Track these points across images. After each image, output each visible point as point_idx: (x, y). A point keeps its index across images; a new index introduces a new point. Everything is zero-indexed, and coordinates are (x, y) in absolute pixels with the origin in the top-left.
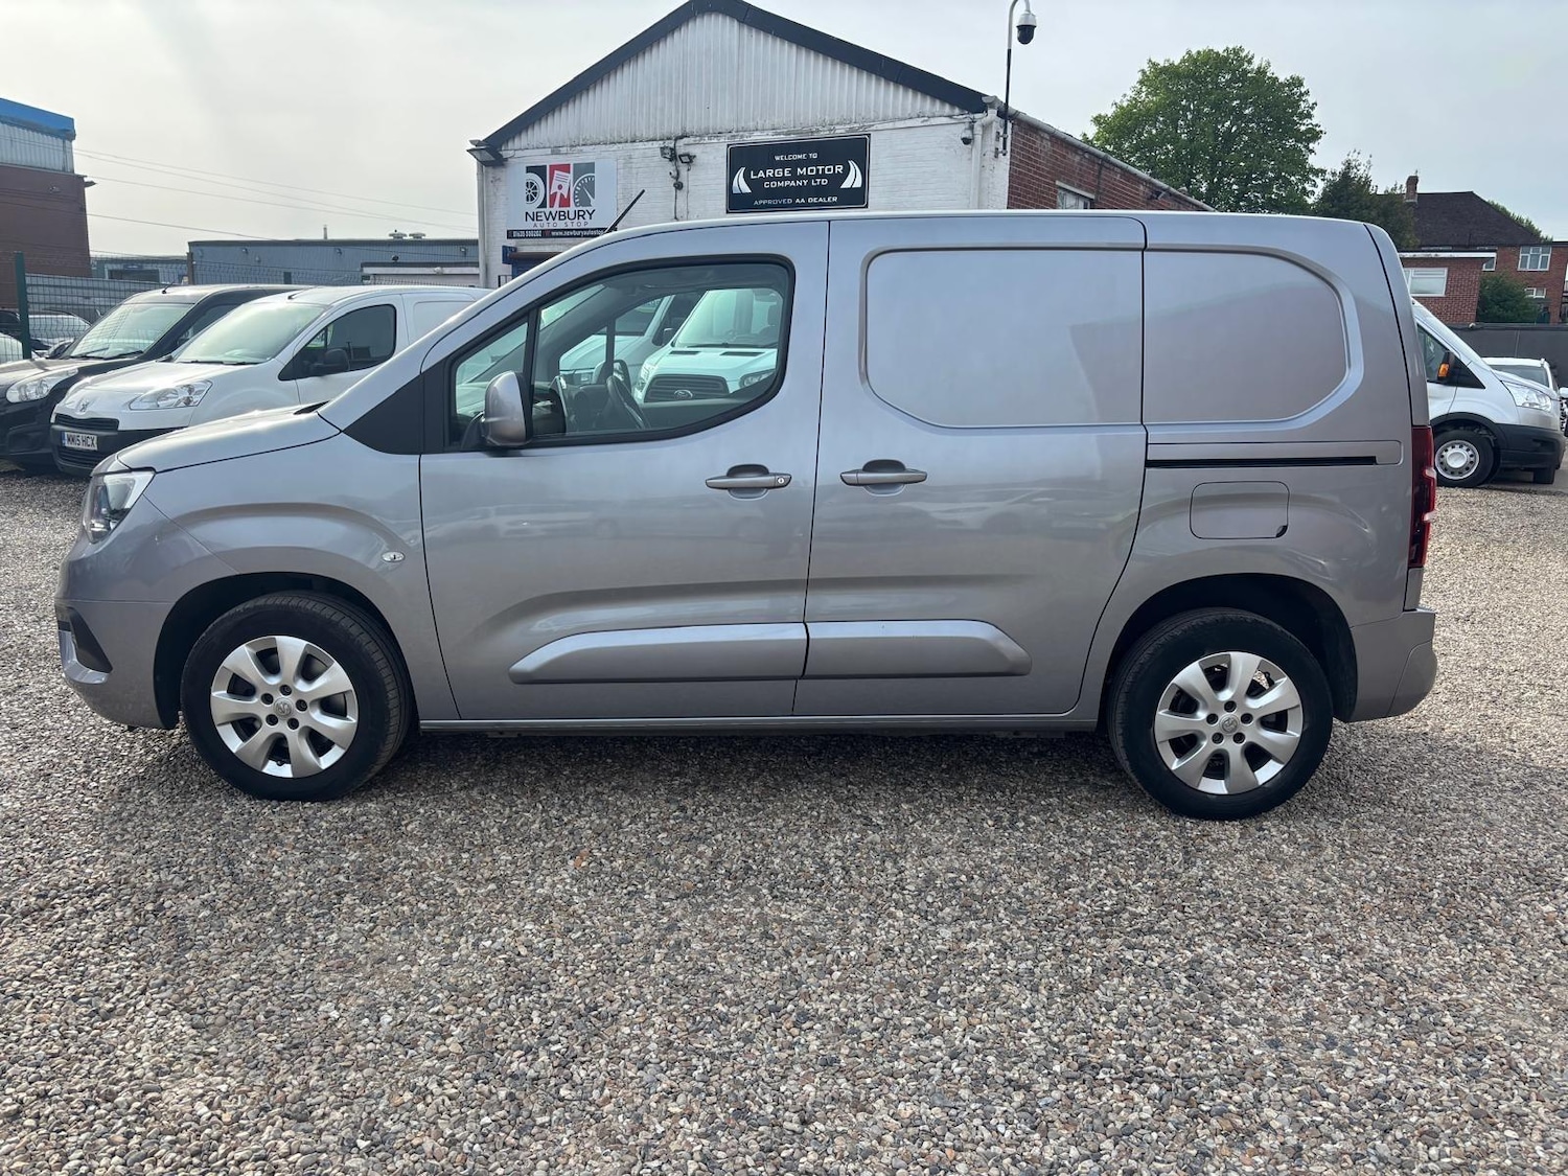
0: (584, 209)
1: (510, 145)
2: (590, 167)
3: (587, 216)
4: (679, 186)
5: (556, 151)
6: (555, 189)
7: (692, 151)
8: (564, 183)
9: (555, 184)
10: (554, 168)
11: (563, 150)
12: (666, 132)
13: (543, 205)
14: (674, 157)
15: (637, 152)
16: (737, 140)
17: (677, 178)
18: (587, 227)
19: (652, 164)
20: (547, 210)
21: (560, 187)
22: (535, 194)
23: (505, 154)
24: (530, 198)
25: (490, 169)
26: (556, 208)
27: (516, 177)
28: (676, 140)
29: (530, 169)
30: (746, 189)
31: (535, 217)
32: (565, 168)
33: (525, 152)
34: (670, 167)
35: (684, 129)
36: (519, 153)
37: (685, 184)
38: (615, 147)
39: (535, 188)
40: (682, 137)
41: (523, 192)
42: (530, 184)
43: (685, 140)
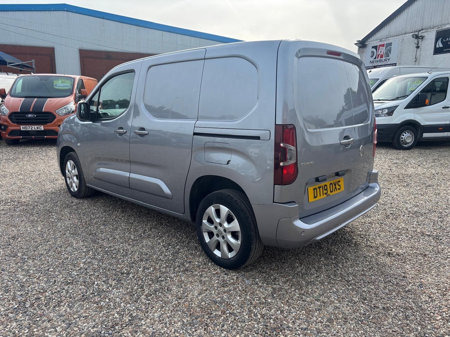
0: (387, 58)
1: (369, 40)
2: (390, 44)
3: (388, 60)
4: (418, 47)
5: (381, 41)
6: (379, 53)
7: (423, 35)
8: (382, 50)
9: (380, 51)
10: (380, 46)
11: (383, 40)
12: (416, 29)
13: (375, 58)
14: (417, 37)
15: (406, 37)
16: (440, 29)
17: (418, 44)
18: (387, 64)
19: (410, 41)
20: (376, 60)
21: (381, 52)
22: (373, 55)
23: (366, 43)
24: (372, 56)
25: (362, 49)
26: (379, 59)
27: (369, 50)
28: (419, 32)
29: (373, 47)
30: (441, 46)
31: (373, 62)
32: (383, 45)
33: (372, 42)
34: (416, 41)
35: (422, 27)
36: (370, 43)
37: (420, 46)
38: (399, 37)
39: (374, 53)
40: (420, 31)
41: (370, 54)
42: (373, 52)
43: (422, 31)
